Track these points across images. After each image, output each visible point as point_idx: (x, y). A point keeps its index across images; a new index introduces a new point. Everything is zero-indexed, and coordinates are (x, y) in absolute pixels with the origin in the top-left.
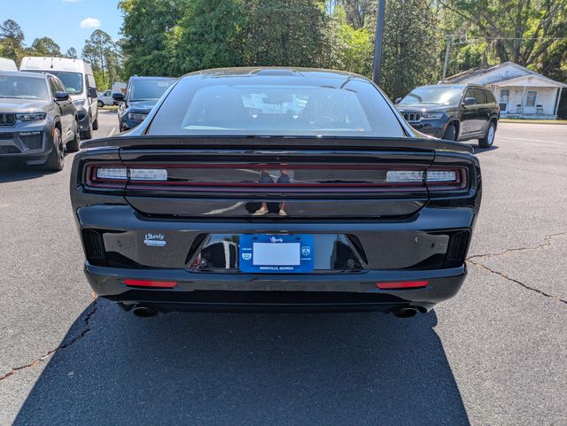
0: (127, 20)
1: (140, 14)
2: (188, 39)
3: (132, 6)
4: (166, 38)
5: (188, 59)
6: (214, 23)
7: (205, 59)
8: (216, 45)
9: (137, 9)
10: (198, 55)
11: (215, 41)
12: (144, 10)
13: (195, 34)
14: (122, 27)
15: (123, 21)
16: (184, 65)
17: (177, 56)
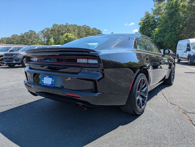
0: (140, 28)
1: (145, 26)
2: (160, 32)
3: (142, 24)
4: (152, 32)
5: (159, 38)
6: (170, 25)
7: (166, 38)
8: (170, 33)
9: (144, 24)
10: (163, 37)
11: (170, 31)
12: (146, 24)
13: (163, 30)
14: (139, 30)
15: (139, 29)
16: (157, 41)
17: (155, 38)
